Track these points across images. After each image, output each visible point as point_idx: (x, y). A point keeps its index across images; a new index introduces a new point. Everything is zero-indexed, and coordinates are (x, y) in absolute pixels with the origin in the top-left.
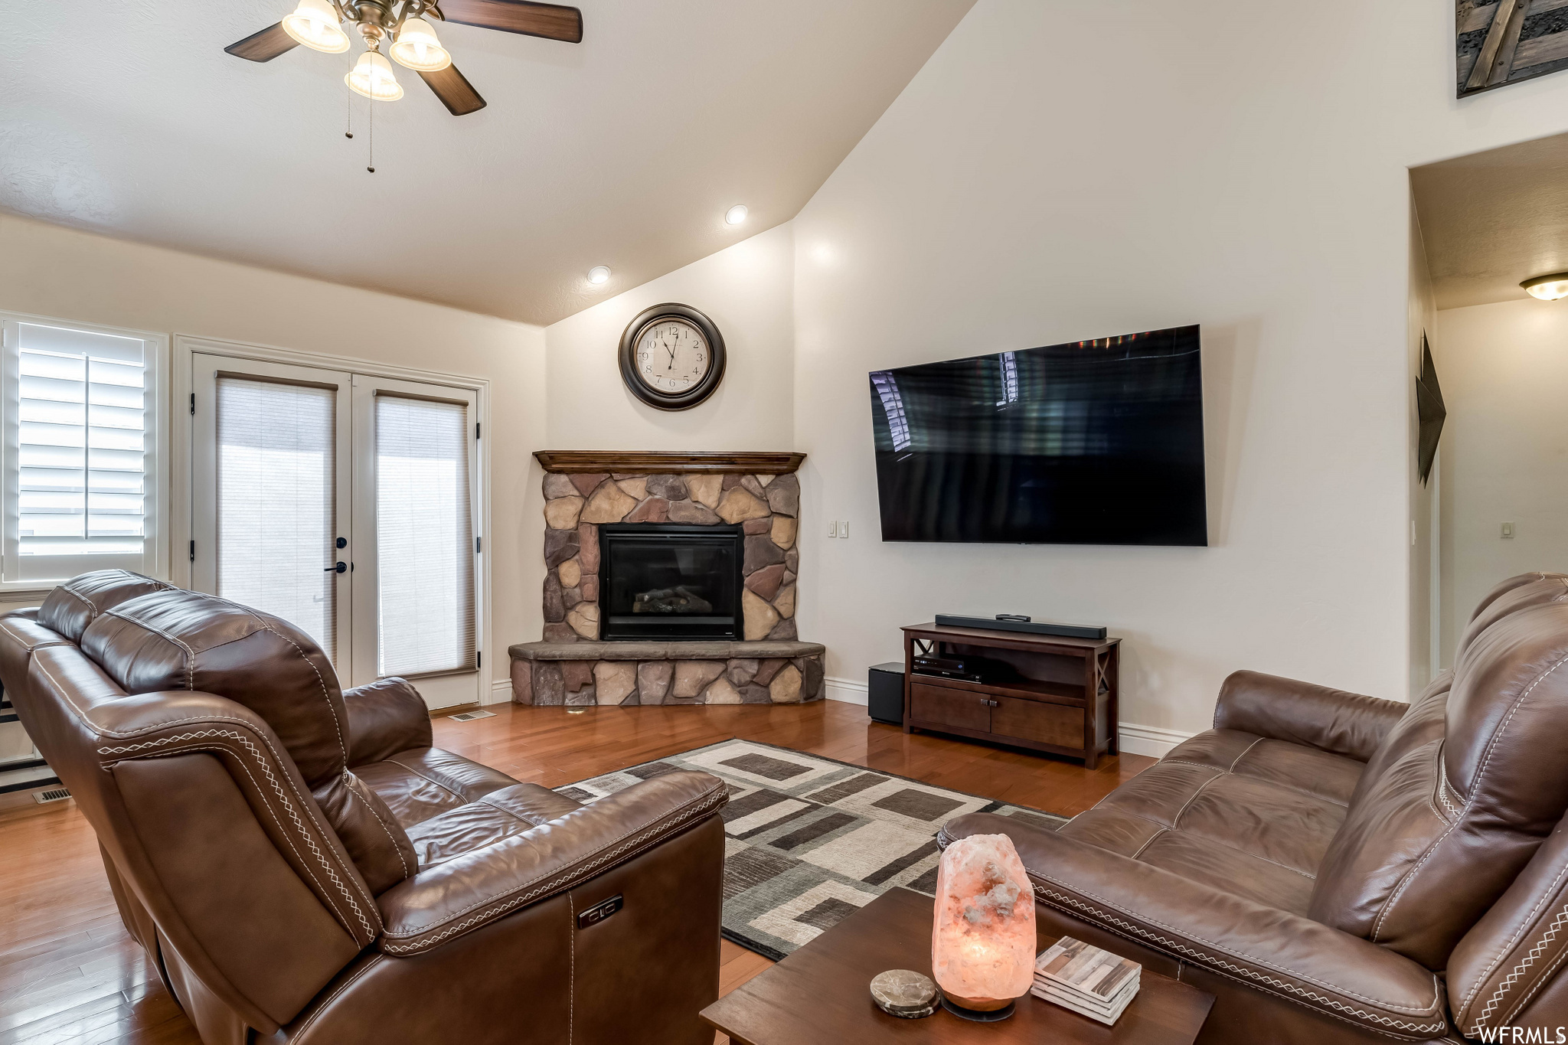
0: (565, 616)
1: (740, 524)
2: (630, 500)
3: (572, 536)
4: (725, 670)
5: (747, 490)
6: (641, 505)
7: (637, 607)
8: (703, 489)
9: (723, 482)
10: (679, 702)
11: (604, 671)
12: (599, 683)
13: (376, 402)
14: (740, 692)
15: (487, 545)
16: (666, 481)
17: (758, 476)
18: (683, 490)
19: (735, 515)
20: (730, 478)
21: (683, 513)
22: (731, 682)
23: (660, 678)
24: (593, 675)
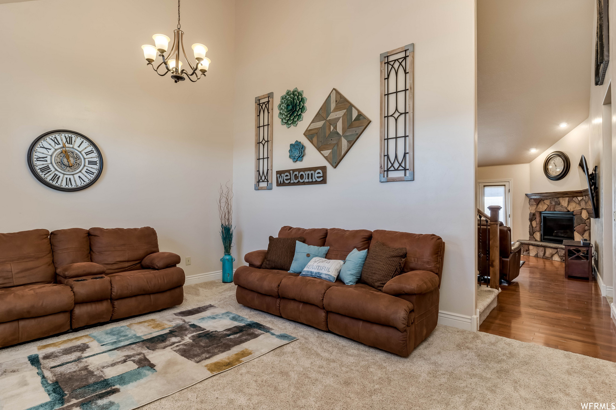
0: (533, 234)
1: (573, 212)
2: (547, 205)
3: (534, 215)
4: (557, 252)
5: (575, 202)
6: (549, 206)
7: (554, 234)
8: (563, 202)
9: (569, 199)
10: (547, 258)
11: (531, 247)
12: (530, 250)
13: (484, 188)
14: (561, 259)
15: (511, 216)
16: (555, 200)
17: (578, 197)
18: (559, 202)
19: (572, 209)
20: (570, 198)
21: (558, 209)
22: (559, 255)
23: (542, 251)
24: (529, 248)
